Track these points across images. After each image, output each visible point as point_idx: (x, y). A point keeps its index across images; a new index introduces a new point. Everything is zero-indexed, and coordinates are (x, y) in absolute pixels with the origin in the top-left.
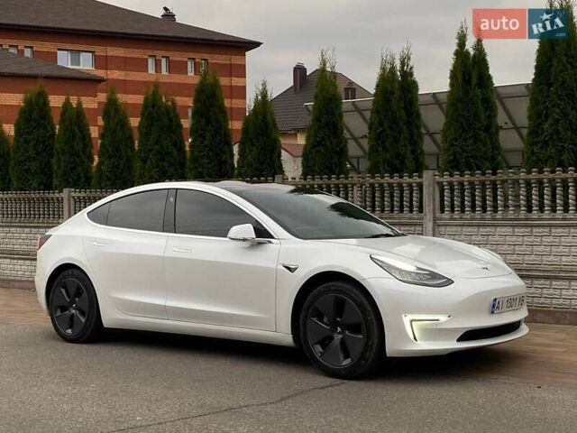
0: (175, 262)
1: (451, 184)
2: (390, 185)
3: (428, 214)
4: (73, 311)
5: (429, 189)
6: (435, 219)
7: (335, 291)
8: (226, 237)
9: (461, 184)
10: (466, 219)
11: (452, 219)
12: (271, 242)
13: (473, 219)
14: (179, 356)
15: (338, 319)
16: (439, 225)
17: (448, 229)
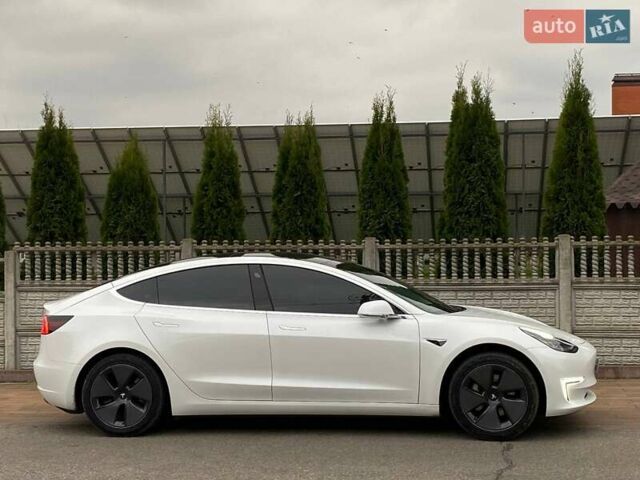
0: (284, 341)
4: (125, 401)
7: (490, 362)
8: (356, 313)
12: (404, 318)
14: (297, 436)
15: (494, 387)
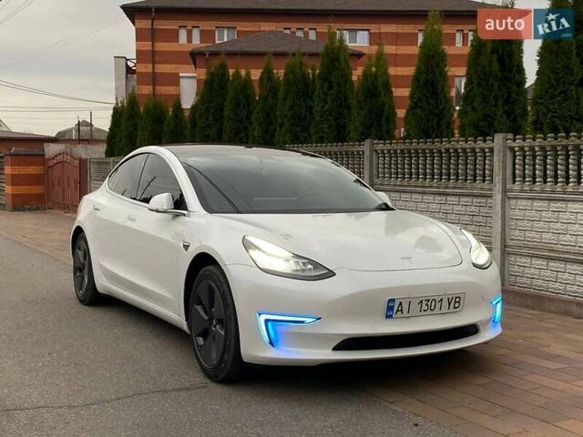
1: (522, 149)
2: (464, 150)
3: (497, 185)
5: (499, 156)
6: (505, 191)
9: (532, 149)
10: (536, 192)
11: (522, 191)
13: (543, 192)
16: (510, 198)
17: (519, 202)
